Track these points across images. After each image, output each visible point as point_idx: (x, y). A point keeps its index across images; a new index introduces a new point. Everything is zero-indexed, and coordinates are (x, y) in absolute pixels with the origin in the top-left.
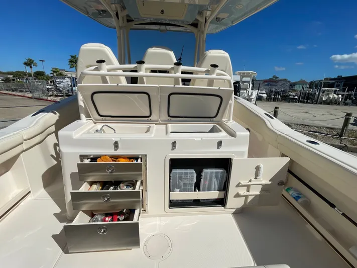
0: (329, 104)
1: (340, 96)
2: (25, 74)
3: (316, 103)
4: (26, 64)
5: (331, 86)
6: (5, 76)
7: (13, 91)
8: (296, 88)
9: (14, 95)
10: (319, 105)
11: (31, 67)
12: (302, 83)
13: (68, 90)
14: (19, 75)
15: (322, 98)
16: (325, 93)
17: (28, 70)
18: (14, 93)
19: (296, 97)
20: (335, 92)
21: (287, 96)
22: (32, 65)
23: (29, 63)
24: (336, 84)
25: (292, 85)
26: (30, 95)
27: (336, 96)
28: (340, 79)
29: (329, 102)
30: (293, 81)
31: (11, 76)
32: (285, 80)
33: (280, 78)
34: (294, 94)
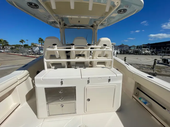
0: (145, 55)
1: (150, 51)
2: (20, 46)
3: (140, 55)
4: (20, 42)
5: (145, 47)
6: (12, 46)
7: (15, 53)
8: (131, 49)
10: (142, 55)
11: (22, 43)
12: (134, 46)
13: (38, 52)
14: (17, 46)
15: (142, 52)
16: (143, 51)
17: (21, 44)
18: (15, 54)
19: (132, 52)
20: (147, 50)
21: (128, 52)
22: (23, 42)
23: (22, 41)
24: (147, 47)
25: (130, 47)
26: (22, 54)
27: (148, 51)
28: (149, 44)
29: (146, 54)
30: (130, 46)
31: (14, 47)
32: (127, 46)
33: (125, 45)
34: (131, 51)
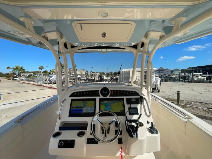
1: (205, 77)
2: (38, 72)
3: (192, 82)
4: (40, 68)
5: (195, 71)
8: (174, 73)
9: (30, 84)
10: (194, 83)
11: (41, 69)
12: (177, 70)
13: (55, 81)
14: (36, 73)
15: (194, 79)
16: (195, 76)
19: (176, 78)
20: (201, 75)
21: (171, 78)
22: (42, 69)
24: (198, 70)
25: (172, 71)
26: (36, 84)
27: (202, 77)
29: (200, 81)
31: (32, 74)
34: (174, 76)
